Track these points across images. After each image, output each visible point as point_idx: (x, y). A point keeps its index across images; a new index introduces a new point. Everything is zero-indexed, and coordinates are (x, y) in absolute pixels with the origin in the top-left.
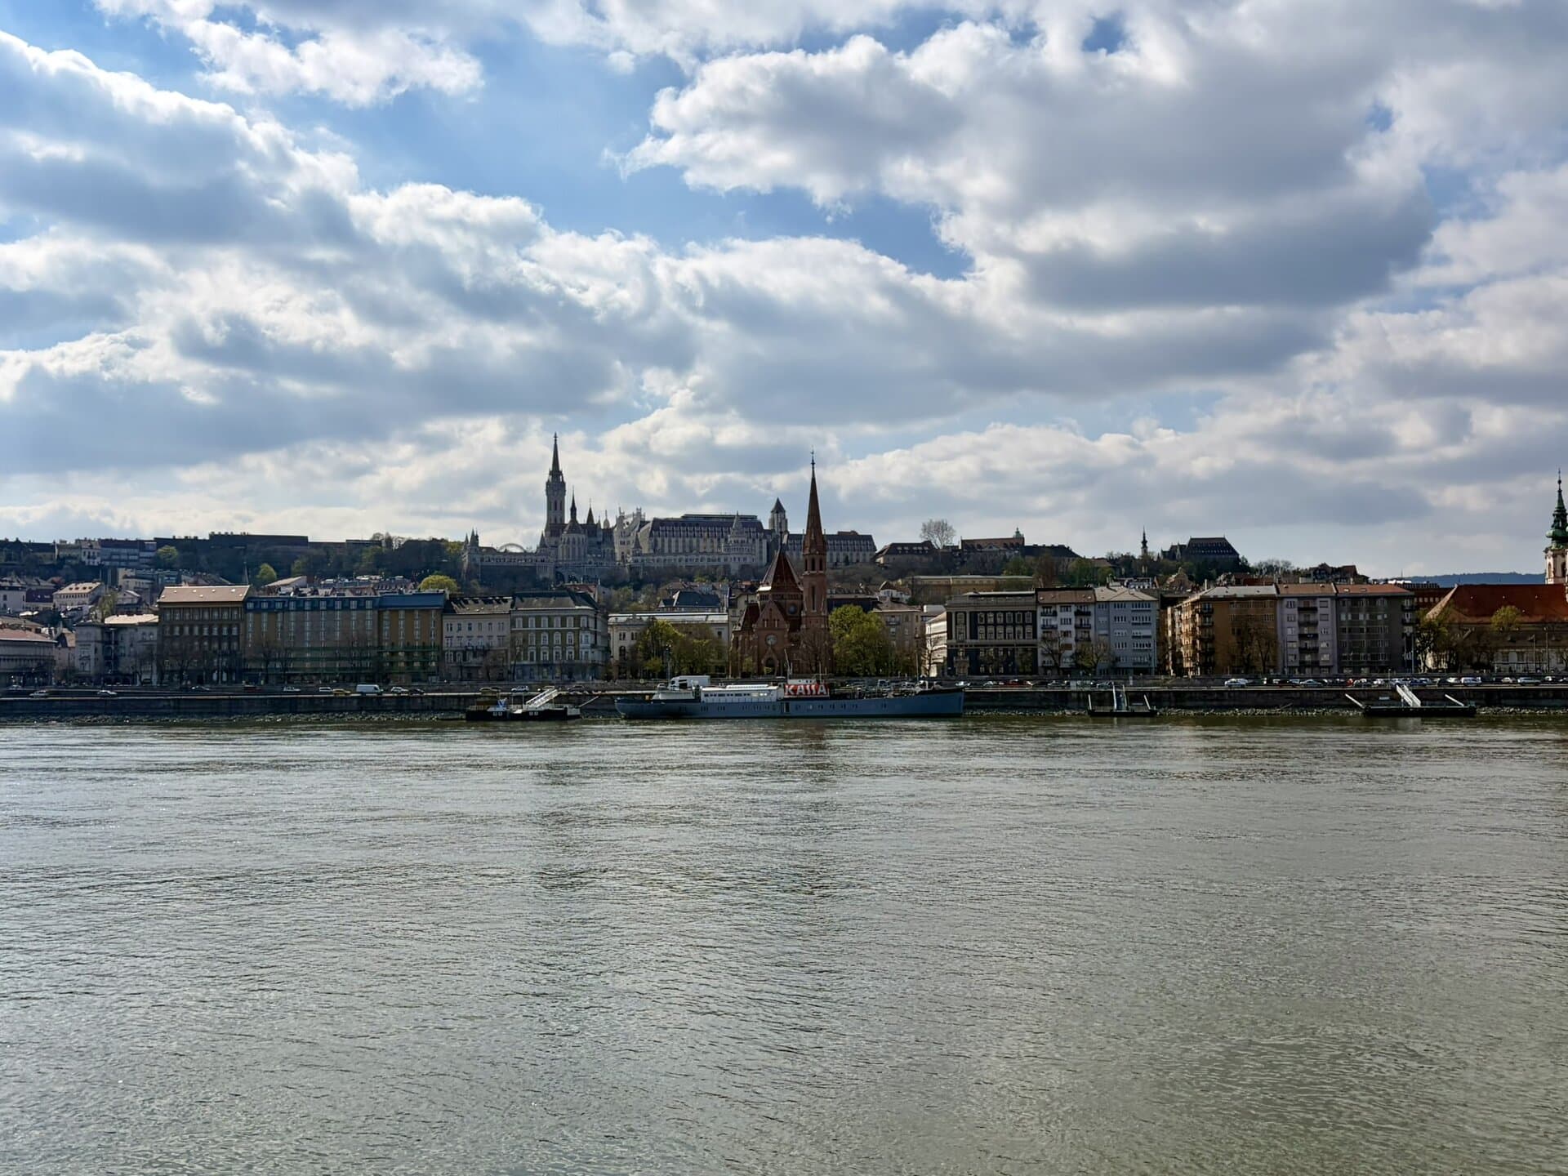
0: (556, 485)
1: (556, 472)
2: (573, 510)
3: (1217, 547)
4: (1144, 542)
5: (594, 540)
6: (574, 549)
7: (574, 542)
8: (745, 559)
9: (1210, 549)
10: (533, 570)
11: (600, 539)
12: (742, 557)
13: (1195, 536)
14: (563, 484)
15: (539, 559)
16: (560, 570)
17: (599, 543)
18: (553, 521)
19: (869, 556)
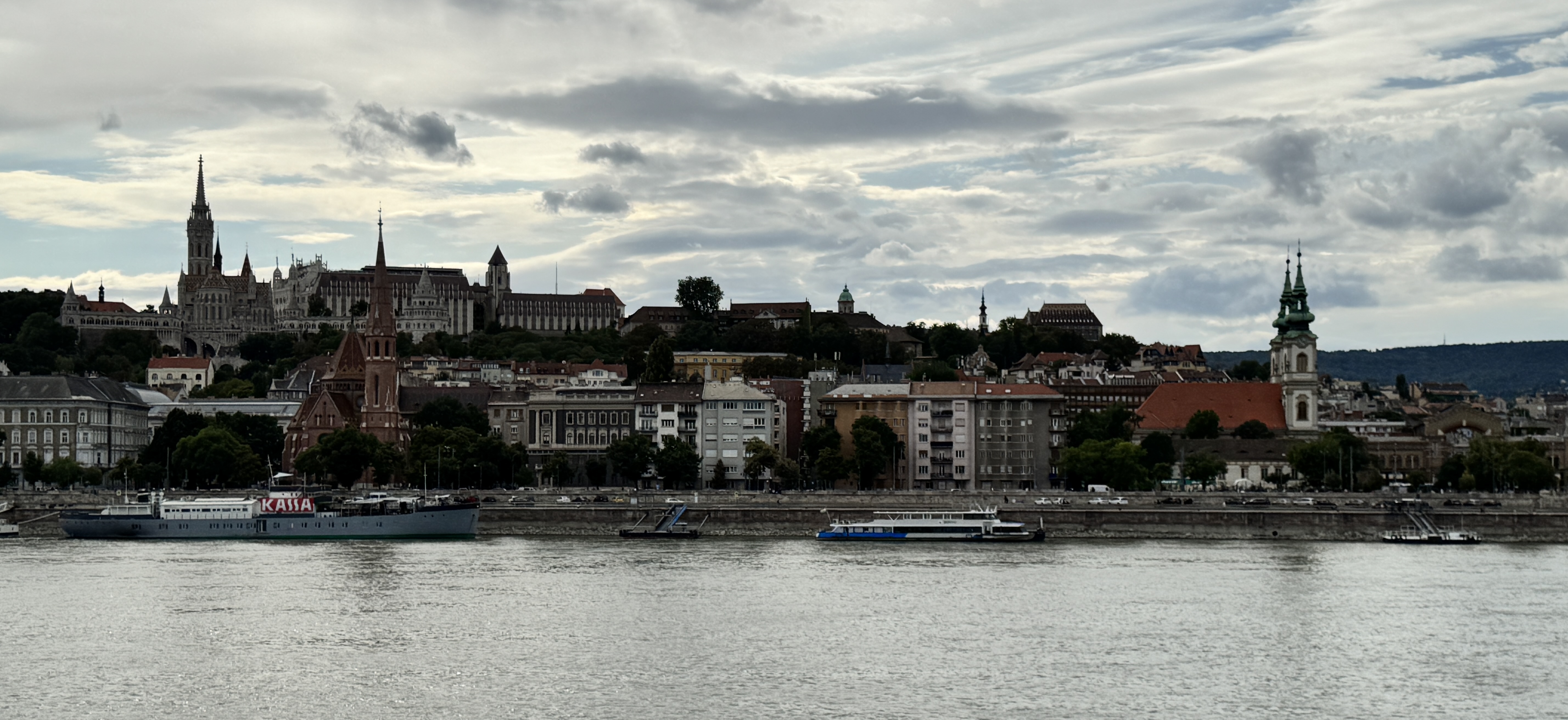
0: (200, 226)
1: (201, 208)
2: (218, 257)
3: (1076, 316)
4: (983, 308)
5: (245, 298)
6: (213, 308)
7: (213, 300)
8: (432, 326)
9: (1069, 316)
10: (152, 335)
11: (252, 297)
12: (428, 323)
13: (1047, 302)
14: (211, 223)
15: (161, 323)
16: (190, 336)
17: (249, 301)
18: (195, 272)
19: (608, 323)
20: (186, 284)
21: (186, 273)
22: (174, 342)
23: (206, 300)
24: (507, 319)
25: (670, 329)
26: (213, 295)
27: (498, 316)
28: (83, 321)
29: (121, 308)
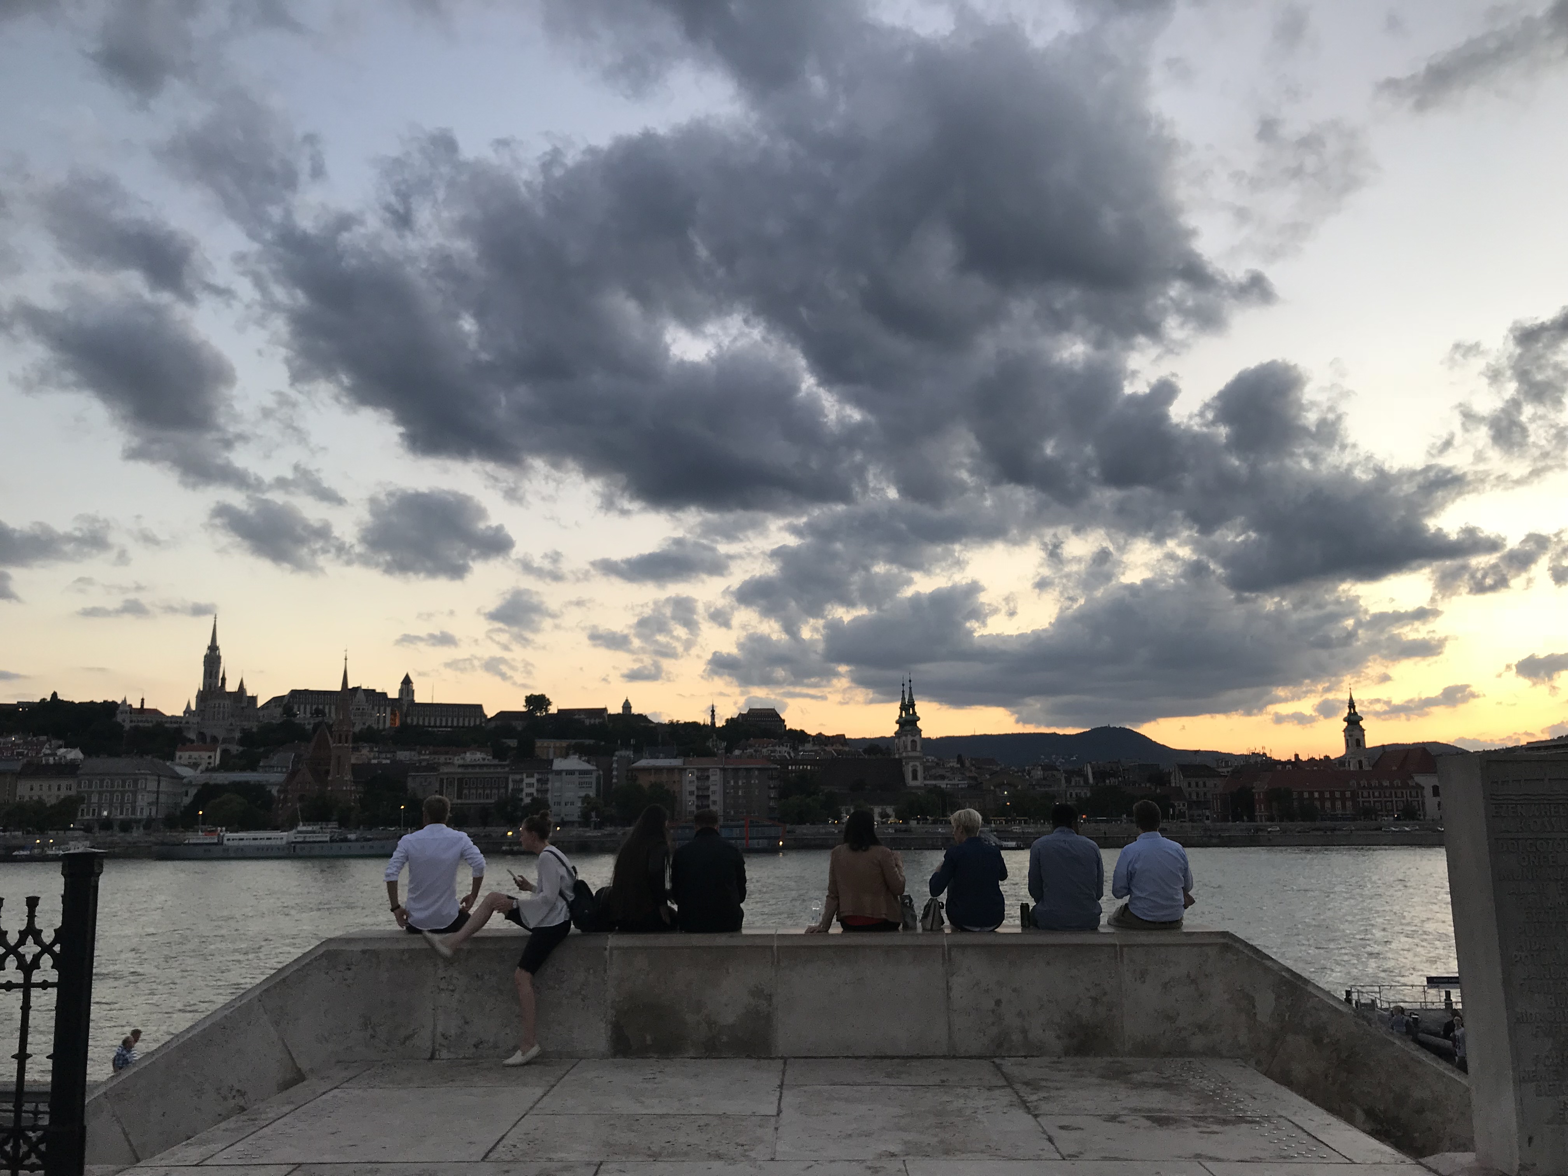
0: (212, 660)
1: (213, 648)
2: (224, 679)
3: (769, 715)
4: (713, 711)
5: (239, 705)
6: (219, 712)
7: (219, 706)
8: (364, 724)
9: (764, 716)
10: (178, 731)
11: (244, 704)
12: (361, 722)
13: (751, 707)
14: (219, 658)
15: (184, 721)
16: (203, 731)
17: (243, 708)
18: (207, 688)
19: (478, 723)
20: (202, 697)
21: (202, 689)
22: (192, 736)
23: (214, 707)
24: (412, 720)
25: (519, 725)
26: (219, 704)
27: (406, 717)
28: (131, 721)
29: (155, 712)
